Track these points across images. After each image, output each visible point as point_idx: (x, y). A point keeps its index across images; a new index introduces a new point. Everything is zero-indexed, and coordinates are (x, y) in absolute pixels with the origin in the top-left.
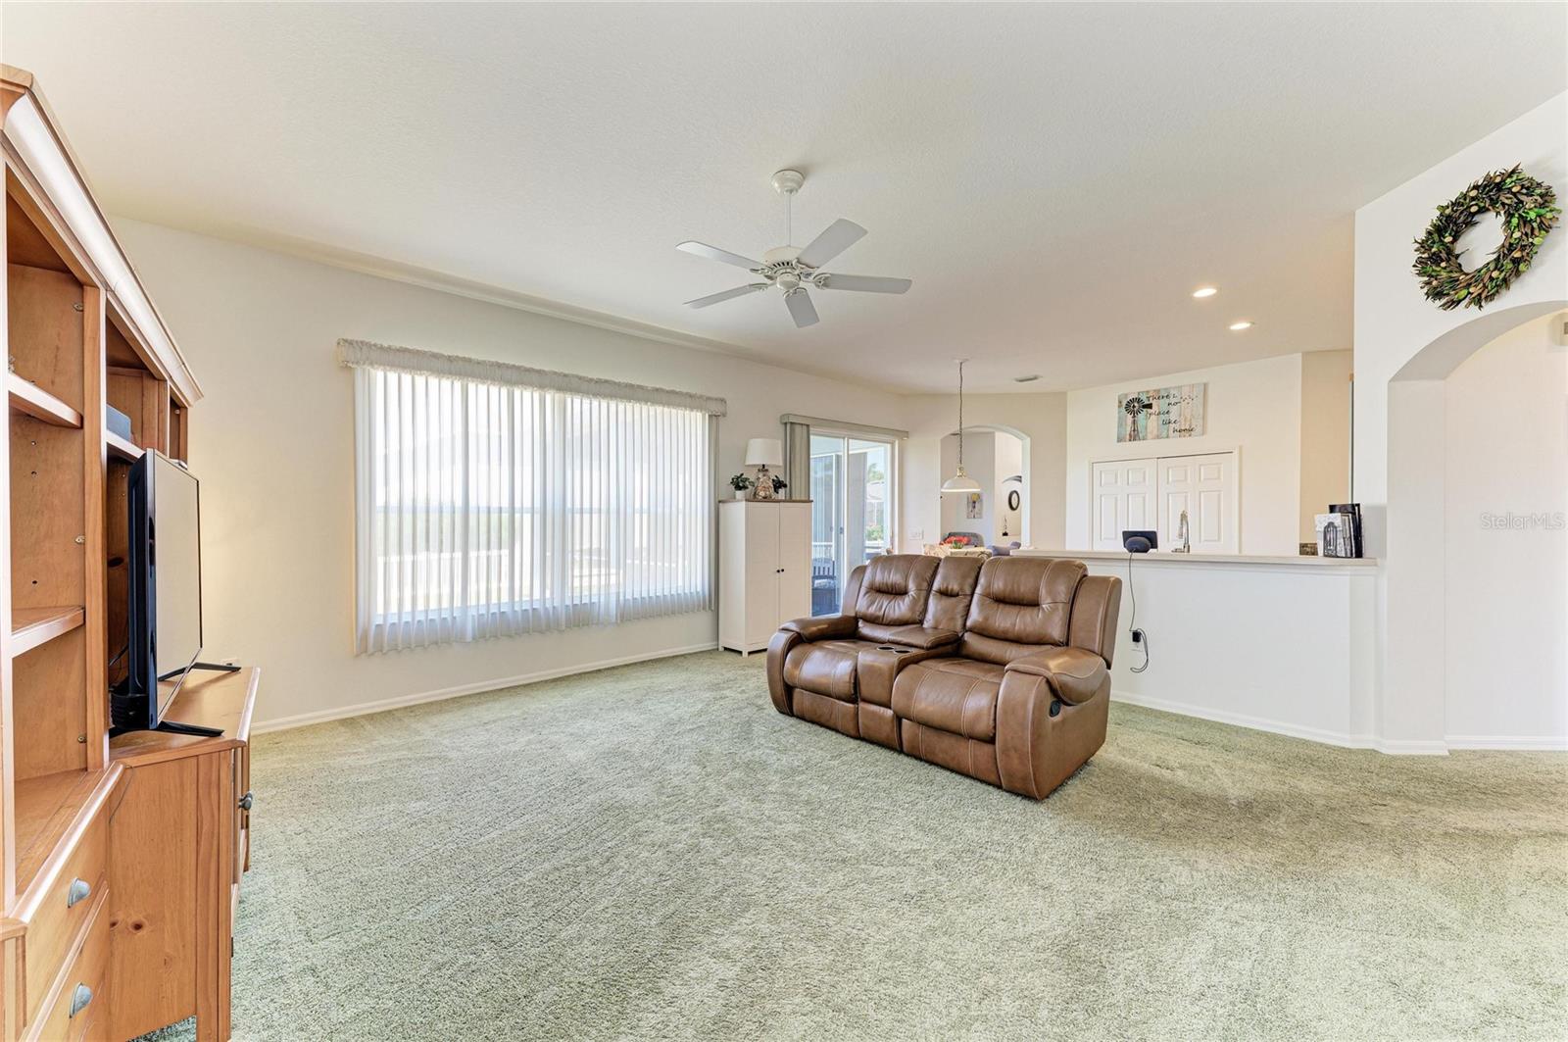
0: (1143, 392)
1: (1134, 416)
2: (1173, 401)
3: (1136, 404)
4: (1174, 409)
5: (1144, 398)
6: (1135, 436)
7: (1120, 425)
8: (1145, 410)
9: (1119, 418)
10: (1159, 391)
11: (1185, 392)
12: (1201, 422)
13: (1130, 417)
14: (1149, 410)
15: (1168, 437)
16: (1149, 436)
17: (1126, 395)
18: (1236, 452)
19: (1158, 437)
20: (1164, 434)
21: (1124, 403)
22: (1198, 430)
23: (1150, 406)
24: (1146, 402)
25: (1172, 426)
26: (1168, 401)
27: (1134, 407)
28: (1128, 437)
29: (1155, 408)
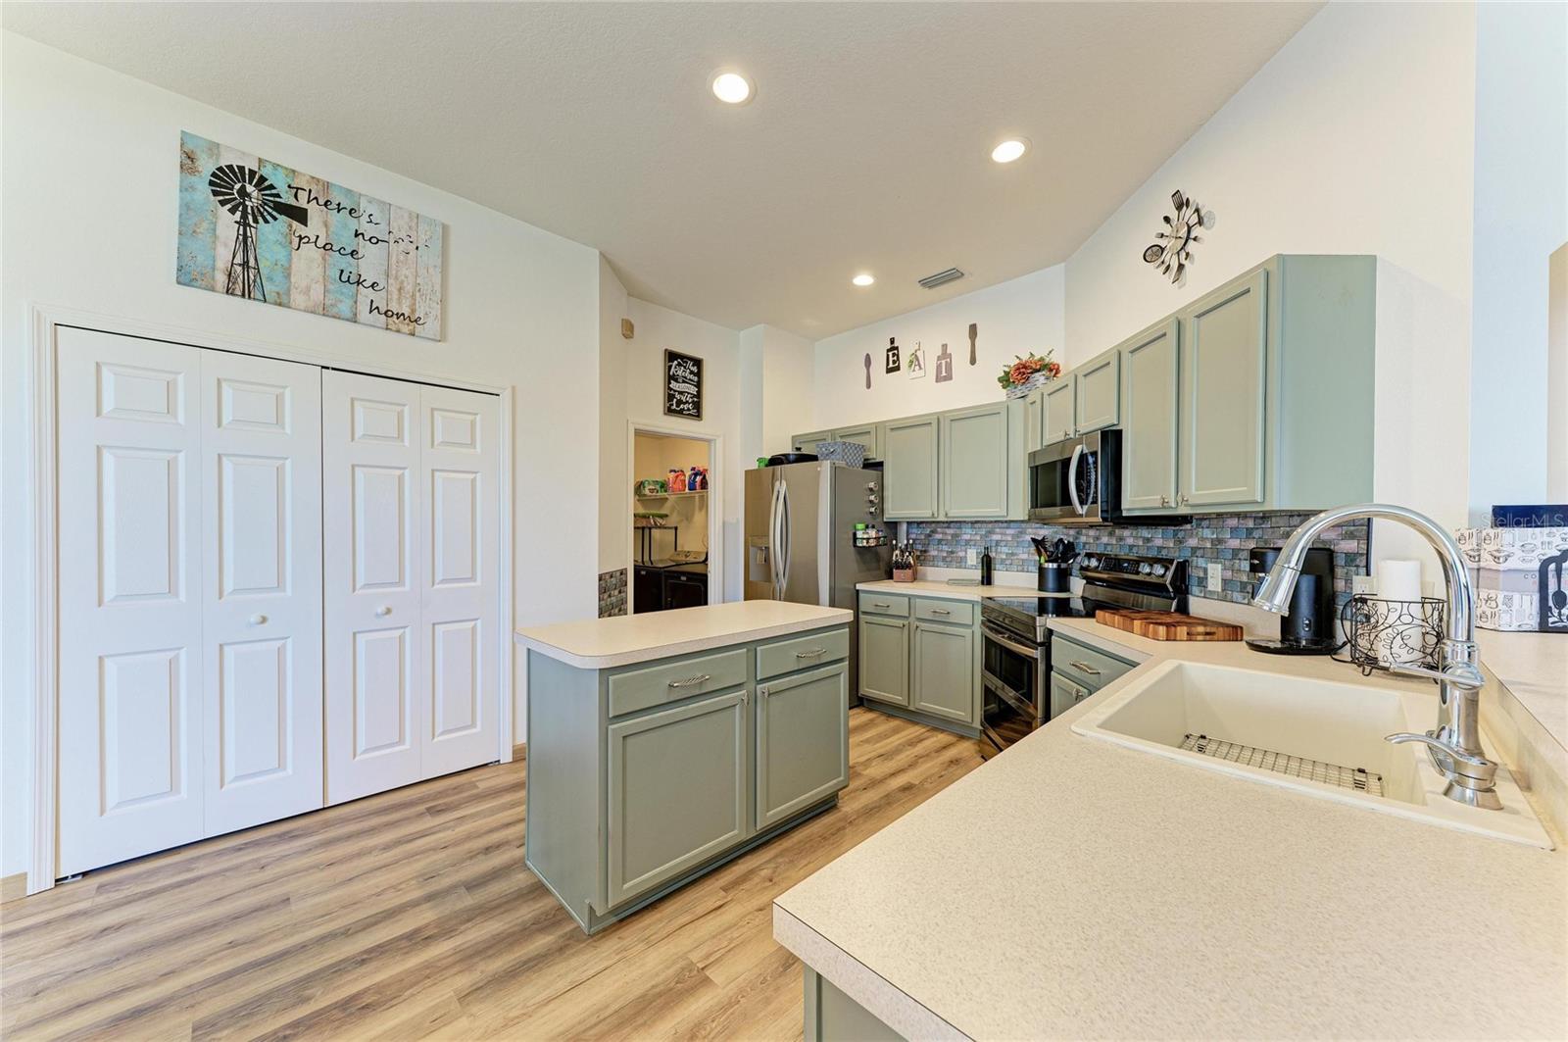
0: (276, 166)
1: (243, 223)
2: (369, 230)
3: (250, 188)
4: (365, 248)
5: (279, 181)
6: (245, 281)
7: (186, 232)
8: (282, 218)
9: (186, 208)
10: (327, 186)
11: (400, 227)
12: (436, 309)
13: (227, 223)
14: (295, 224)
15: (354, 320)
16: (297, 298)
17: (214, 148)
18: (506, 395)
19: (325, 311)
20: (345, 308)
21: (207, 167)
22: (431, 327)
23: (299, 215)
24: (287, 198)
25: (366, 295)
26: (353, 224)
27: (243, 192)
28: (221, 279)
29: (314, 227)
